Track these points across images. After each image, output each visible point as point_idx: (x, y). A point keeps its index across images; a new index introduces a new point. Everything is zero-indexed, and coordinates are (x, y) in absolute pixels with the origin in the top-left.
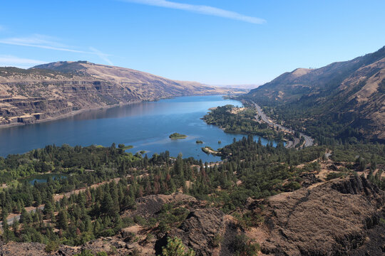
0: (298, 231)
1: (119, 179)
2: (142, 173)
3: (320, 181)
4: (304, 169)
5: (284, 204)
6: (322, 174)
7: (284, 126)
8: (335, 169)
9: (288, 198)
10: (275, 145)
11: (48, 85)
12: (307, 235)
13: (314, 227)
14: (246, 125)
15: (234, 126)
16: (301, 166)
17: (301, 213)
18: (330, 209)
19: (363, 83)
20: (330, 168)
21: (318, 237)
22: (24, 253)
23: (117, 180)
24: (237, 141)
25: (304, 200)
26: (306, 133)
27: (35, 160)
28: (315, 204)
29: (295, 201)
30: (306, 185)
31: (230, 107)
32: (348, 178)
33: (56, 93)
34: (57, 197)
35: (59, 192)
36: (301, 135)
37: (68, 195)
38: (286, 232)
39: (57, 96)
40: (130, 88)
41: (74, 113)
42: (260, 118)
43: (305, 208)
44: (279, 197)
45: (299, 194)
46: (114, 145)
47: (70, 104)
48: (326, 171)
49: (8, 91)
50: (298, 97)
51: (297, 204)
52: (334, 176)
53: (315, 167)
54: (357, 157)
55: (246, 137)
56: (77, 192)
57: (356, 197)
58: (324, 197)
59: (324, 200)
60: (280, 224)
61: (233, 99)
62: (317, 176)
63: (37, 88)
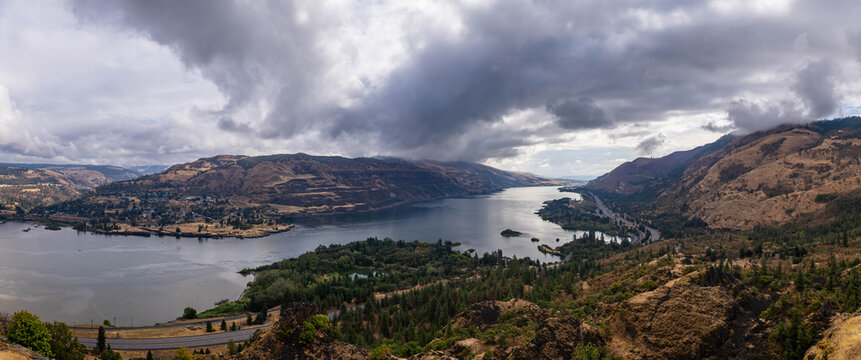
0: (663, 336)
1: (446, 281)
2: (472, 274)
3: (676, 277)
4: (659, 265)
5: (645, 305)
6: (678, 268)
7: (628, 219)
8: (690, 263)
9: (650, 298)
10: (619, 241)
11: (371, 175)
12: (674, 339)
13: (680, 329)
14: (586, 220)
15: (573, 222)
16: (654, 262)
17: (665, 314)
18: (694, 306)
19: (705, 173)
20: (684, 262)
21: (685, 340)
22: (349, 355)
23: (445, 282)
24: (578, 237)
25: (666, 298)
26: (652, 227)
27: (356, 252)
28: (677, 303)
29: (657, 301)
30: (663, 283)
31: (567, 200)
32: (704, 270)
33: (380, 183)
34: (379, 296)
35: (380, 290)
36: (647, 228)
37: (390, 296)
38: (652, 338)
39: (379, 186)
40: (457, 179)
41: (396, 204)
42: (601, 212)
43: (667, 307)
44: (640, 299)
45: (658, 292)
46: (440, 240)
47: (393, 195)
48: (680, 266)
49: (333, 180)
50: (641, 187)
51: (659, 304)
52: (692, 270)
53: (669, 261)
54: (707, 248)
55: (588, 233)
56: (400, 293)
57: (716, 289)
58: (685, 293)
59: (686, 296)
60: (644, 330)
61: (570, 191)
62: (672, 271)
63: (360, 177)
